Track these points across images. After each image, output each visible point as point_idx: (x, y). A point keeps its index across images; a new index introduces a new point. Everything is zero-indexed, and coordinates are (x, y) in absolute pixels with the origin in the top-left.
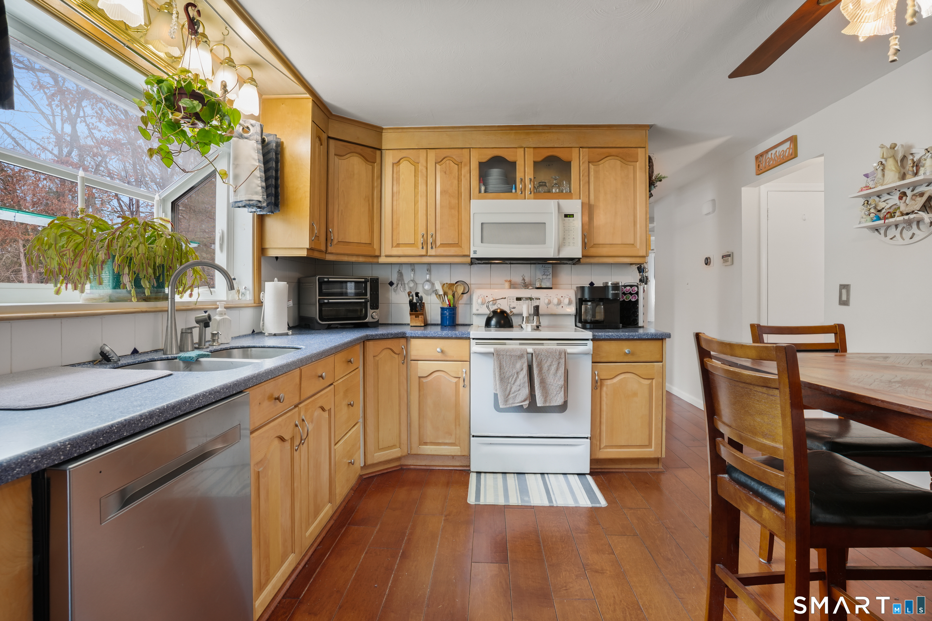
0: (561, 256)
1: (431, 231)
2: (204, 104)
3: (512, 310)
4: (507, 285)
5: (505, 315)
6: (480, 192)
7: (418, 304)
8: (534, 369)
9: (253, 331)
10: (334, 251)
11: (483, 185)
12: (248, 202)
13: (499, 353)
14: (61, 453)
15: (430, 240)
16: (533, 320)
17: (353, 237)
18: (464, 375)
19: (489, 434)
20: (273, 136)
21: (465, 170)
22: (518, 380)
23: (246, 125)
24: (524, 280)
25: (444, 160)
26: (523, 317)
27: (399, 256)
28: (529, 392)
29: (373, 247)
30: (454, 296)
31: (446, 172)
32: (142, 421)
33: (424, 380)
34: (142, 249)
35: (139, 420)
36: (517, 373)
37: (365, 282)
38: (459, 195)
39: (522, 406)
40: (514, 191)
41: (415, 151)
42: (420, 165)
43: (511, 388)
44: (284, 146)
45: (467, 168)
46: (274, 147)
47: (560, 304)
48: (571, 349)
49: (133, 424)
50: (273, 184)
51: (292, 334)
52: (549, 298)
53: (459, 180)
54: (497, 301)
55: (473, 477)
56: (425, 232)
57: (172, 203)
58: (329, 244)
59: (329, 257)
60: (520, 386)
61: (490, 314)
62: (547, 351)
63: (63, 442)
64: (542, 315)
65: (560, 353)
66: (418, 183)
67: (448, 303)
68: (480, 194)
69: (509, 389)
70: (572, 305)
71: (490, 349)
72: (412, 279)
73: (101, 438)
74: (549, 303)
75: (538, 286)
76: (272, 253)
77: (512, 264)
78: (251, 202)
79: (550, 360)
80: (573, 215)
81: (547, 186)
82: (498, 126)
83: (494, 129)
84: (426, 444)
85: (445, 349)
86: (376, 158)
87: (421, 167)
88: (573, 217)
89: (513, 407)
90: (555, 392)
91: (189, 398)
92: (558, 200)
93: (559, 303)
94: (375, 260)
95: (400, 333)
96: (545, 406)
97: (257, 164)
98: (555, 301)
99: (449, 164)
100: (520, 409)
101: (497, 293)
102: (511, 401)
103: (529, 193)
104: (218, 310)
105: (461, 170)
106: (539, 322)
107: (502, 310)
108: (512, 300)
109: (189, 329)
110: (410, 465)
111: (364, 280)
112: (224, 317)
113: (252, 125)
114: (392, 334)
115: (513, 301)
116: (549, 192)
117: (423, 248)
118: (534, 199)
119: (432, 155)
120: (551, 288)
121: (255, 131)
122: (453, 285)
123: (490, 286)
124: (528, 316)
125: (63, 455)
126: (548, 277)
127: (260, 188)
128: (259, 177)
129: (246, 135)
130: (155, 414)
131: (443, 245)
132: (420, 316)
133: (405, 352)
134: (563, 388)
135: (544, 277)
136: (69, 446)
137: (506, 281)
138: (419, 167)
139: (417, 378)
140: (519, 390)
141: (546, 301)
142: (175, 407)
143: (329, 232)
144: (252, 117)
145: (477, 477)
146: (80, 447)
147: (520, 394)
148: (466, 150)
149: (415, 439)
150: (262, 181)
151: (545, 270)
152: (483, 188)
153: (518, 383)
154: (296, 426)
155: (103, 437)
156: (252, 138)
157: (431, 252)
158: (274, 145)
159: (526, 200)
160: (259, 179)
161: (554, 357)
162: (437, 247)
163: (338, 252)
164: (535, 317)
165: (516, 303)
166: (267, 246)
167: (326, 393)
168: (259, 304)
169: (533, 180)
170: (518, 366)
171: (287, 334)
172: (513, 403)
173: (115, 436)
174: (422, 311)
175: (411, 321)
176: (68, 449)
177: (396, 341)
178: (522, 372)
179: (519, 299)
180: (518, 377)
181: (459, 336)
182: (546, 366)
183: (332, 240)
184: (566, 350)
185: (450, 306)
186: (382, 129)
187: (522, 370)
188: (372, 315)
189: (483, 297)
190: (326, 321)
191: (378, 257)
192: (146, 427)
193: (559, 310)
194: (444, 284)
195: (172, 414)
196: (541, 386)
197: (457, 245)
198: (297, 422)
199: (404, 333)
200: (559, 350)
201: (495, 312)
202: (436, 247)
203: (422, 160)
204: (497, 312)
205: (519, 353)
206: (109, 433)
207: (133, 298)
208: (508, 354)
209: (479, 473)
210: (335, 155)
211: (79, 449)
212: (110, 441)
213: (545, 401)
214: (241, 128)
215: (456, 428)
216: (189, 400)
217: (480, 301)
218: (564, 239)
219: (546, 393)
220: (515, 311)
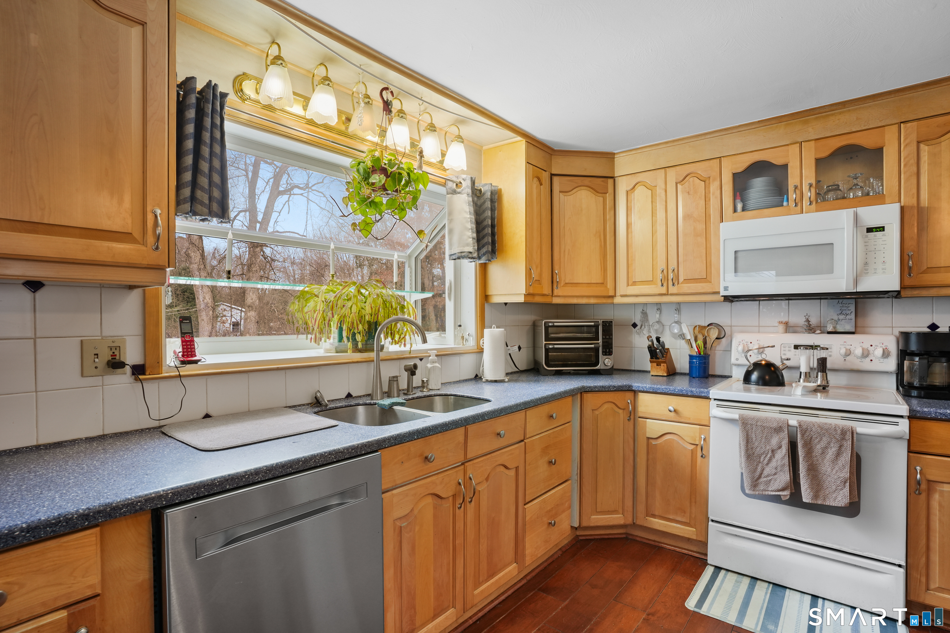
0: (860, 289)
1: (673, 264)
2: (387, 176)
3: (785, 362)
4: (781, 328)
5: (772, 369)
6: (735, 211)
7: (658, 351)
8: (799, 450)
9: (477, 376)
10: (560, 294)
11: (741, 201)
12: (460, 255)
13: (747, 422)
14: (163, 499)
15: (671, 276)
16: (817, 377)
17: (581, 278)
18: (702, 443)
19: (733, 522)
20: (488, 185)
21: (714, 187)
22: (774, 460)
23: (458, 181)
24: (808, 321)
25: (687, 178)
26: (801, 373)
27: (637, 296)
28: (790, 479)
29: (606, 287)
30: (705, 343)
31: (690, 192)
32: (247, 476)
33: (654, 442)
34: (354, 309)
35: (243, 476)
36: (773, 451)
37: (596, 326)
38: (707, 219)
39: (779, 496)
40: (785, 203)
41: (651, 172)
42: (658, 188)
43: (763, 470)
44: (502, 193)
45: (717, 183)
46: (489, 197)
47: (867, 356)
48: (862, 428)
49: (236, 479)
50: (489, 233)
51: (509, 381)
52: (848, 347)
53: (707, 199)
54: (766, 349)
55: (709, 572)
56: (664, 267)
57: (416, 258)
58: (555, 286)
59: (556, 301)
60: (776, 468)
61: (749, 367)
62: (821, 427)
63: (166, 491)
64: (834, 370)
65: (844, 432)
66: (656, 210)
67: (697, 350)
68: (735, 214)
69: (759, 469)
70: (889, 358)
71: (735, 414)
72: (658, 320)
73: (203, 490)
74: (848, 353)
75: (830, 329)
76: (497, 299)
77: (791, 299)
78: (463, 254)
79: (825, 440)
80: (883, 227)
81: (840, 190)
82: (759, 121)
83: (753, 127)
84: (654, 516)
85: (679, 409)
86: (607, 188)
87: (660, 191)
88: (884, 230)
89: (765, 495)
90: (834, 487)
91: (303, 457)
92: (855, 209)
93: (866, 354)
94: (609, 301)
95: (626, 386)
96: (815, 504)
97: (469, 216)
98: (858, 352)
99: (693, 181)
100: (776, 499)
101: (765, 339)
102: (762, 487)
103: (809, 203)
104: (430, 358)
105: (709, 187)
106: (826, 382)
107: (769, 362)
108: (787, 349)
109: (394, 377)
110: (637, 536)
111: (593, 324)
112: (434, 365)
113: (464, 180)
114: (614, 387)
115: (789, 349)
116: (844, 198)
117: (662, 285)
118: (817, 211)
119: (672, 175)
120: (853, 333)
121: (466, 185)
122: (705, 327)
123: (759, 329)
124: (808, 371)
125: (165, 501)
126: (848, 317)
127: (471, 239)
128: (470, 229)
129: (458, 190)
130: (262, 471)
131: (687, 281)
132: (662, 364)
133: (630, 407)
134: (848, 484)
135: (841, 317)
136: (171, 494)
137: (781, 323)
138: (656, 191)
139: (645, 439)
140: (775, 474)
141: (843, 351)
142: (285, 465)
143: (555, 274)
144: (463, 172)
145: (713, 573)
146: (181, 495)
147: (776, 480)
148: (715, 160)
149: (641, 508)
150: (473, 232)
151: (843, 307)
152: (739, 206)
153: (773, 464)
154: (460, 484)
155: (205, 489)
156: (463, 192)
157: (672, 290)
158: (489, 194)
159: (804, 214)
160: (470, 231)
161: (832, 437)
162: (680, 283)
163: (565, 294)
164: (819, 373)
165: (791, 353)
166: (490, 293)
167: (511, 450)
168: (480, 351)
169: (814, 185)
170: (774, 441)
171: (502, 381)
172: (765, 490)
173: (217, 488)
174: (664, 358)
175: (651, 369)
176: (170, 496)
177: (619, 395)
178: (779, 451)
179: (796, 347)
180: (773, 455)
181: (696, 394)
182: (818, 447)
183: (558, 282)
184: (854, 429)
185: (700, 354)
186: (614, 154)
187: (780, 447)
188: (606, 362)
189: (746, 344)
190: (552, 367)
191: (612, 297)
192: (251, 482)
193: (866, 365)
194: (696, 326)
195: (282, 472)
196: (809, 475)
197: (705, 280)
198: (460, 481)
199: (630, 386)
200: (841, 427)
201: (757, 365)
202: (678, 283)
203: (661, 184)
204: (761, 364)
205: (775, 425)
206: (210, 485)
207: (349, 350)
208: (759, 424)
209: (718, 569)
210: (560, 192)
211: (181, 497)
212: (212, 492)
213: (816, 496)
214: (455, 184)
215: (691, 506)
216: (303, 459)
217: (740, 348)
218: (866, 264)
219: (818, 485)
220: (788, 363)
